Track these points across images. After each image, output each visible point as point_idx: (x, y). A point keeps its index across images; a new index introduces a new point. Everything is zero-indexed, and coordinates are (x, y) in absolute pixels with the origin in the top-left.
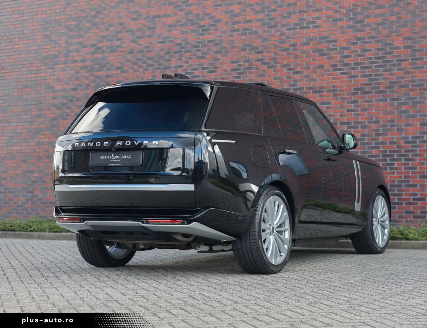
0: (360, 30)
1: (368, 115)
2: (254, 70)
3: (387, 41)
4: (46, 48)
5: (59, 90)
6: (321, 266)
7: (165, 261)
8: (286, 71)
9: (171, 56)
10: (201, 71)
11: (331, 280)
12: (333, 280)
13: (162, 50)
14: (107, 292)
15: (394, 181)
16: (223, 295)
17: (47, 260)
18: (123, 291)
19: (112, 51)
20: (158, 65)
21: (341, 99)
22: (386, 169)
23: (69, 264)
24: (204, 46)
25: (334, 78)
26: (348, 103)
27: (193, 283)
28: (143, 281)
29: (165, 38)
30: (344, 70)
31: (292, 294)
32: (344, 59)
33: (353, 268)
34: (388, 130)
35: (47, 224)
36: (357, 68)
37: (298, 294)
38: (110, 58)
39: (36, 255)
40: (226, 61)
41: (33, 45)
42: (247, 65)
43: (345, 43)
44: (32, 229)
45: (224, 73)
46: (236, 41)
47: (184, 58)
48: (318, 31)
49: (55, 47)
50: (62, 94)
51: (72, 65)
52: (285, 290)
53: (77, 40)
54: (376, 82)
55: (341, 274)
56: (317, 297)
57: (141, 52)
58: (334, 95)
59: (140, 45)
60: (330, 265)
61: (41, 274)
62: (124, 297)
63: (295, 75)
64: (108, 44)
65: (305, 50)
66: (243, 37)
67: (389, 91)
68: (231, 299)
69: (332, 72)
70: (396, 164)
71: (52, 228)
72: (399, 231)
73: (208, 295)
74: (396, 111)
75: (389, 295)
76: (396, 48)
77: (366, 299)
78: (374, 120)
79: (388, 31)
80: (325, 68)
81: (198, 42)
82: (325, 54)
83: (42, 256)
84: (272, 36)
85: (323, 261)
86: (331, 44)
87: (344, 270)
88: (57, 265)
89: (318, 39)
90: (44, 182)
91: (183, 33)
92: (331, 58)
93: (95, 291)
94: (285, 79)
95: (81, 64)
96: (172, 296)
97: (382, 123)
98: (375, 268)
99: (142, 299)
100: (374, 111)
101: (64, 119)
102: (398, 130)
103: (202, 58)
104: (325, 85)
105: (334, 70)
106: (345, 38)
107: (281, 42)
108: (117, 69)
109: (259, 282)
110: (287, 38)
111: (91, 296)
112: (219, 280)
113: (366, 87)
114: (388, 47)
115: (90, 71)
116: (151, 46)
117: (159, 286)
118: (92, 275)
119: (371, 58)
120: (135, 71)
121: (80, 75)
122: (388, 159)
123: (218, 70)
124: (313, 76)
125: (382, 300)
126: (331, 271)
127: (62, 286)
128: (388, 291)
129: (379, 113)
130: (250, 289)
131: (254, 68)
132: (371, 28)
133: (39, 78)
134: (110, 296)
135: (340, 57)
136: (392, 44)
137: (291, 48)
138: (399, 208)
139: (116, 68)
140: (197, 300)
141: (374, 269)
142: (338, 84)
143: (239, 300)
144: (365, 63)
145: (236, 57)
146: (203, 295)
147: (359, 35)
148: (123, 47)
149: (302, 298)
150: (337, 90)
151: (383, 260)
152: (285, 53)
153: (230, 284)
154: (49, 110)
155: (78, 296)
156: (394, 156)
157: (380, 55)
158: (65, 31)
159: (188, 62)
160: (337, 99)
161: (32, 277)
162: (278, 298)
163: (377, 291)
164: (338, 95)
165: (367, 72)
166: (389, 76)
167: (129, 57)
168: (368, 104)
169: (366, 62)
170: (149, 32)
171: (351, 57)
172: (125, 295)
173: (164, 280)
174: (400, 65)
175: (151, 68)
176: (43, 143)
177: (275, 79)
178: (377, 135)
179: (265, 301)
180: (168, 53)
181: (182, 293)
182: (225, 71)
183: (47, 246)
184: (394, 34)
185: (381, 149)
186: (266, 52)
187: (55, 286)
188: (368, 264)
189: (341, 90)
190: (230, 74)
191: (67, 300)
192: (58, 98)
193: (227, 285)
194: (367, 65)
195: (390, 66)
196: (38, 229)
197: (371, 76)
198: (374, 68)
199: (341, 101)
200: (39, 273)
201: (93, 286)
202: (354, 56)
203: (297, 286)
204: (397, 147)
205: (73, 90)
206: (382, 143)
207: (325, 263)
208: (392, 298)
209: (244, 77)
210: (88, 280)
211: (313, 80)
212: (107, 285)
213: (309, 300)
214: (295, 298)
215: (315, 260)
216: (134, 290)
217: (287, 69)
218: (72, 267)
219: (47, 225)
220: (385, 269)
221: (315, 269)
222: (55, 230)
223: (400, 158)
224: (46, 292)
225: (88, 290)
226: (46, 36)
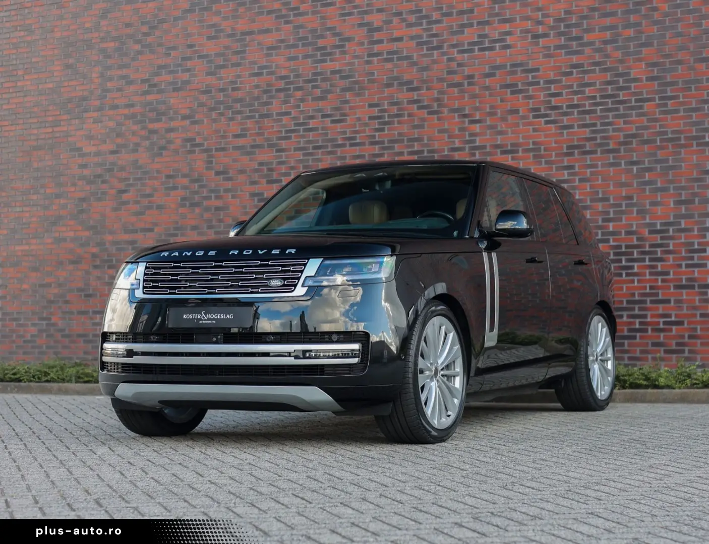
0: (577, 52)
1: (590, 188)
2: (406, 118)
3: (620, 69)
4: (68, 86)
5: (91, 153)
6: (518, 430)
7: (266, 425)
8: (457, 120)
9: (272, 97)
10: (320, 120)
11: (535, 450)
12: (539, 450)
13: (257, 87)
14: (173, 472)
15: (633, 295)
16: (362, 474)
17: (75, 424)
18: (200, 471)
19: (175, 90)
20: (250, 111)
21: (546, 162)
22: (621, 275)
23: (110, 431)
24: (324, 80)
25: (535, 130)
26: (557, 169)
27: (312, 457)
28: (232, 454)
29: (261, 68)
30: (551, 117)
31: (474, 472)
32: (550, 99)
33: (570, 432)
34: (622, 212)
35: (72, 369)
36: (572, 113)
37: (483, 472)
38: (172, 101)
39: (56, 418)
40: (361, 104)
41: (47, 81)
42: (395, 110)
43: (552, 73)
44: (49, 378)
45: (357, 123)
46: (375, 72)
47: (292, 100)
48: (508, 54)
49: (83, 84)
50: (96, 159)
51: (111, 112)
52: (463, 466)
53: (120, 72)
54: (602, 135)
55: (552, 441)
56: (514, 475)
57: (223, 90)
58: (535, 157)
59: (221, 79)
60: (532, 428)
61: (66, 446)
62: (201, 479)
63: (472, 126)
64: (170, 78)
65: (487, 84)
66: (388, 66)
67: (624, 149)
68: (375, 480)
69: (531, 119)
70: (636, 267)
71: (82, 376)
72: (643, 374)
73: (337, 474)
74: (635, 182)
75: (630, 471)
76: (635, 80)
77: (595, 478)
78: (600, 196)
79: (622, 53)
80: (521, 114)
81: (315, 74)
82: (520, 91)
83: (66, 419)
84: (434, 62)
85: (522, 422)
86: (530, 76)
87: (556, 435)
88: (91, 432)
89: (508, 67)
90: (67, 302)
91: (290, 59)
92: (530, 97)
93: (153, 470)
94: (457, 132)
95: (126, 111)
96: (280, 476)
97: (613, 201)
98: (606, 433)
99: (231, 482)
100: (600, 182)
101: (99, 199)
102: (638, 212)
103: (322, 98)
104: (521, 140)
105: (535, 117)
106: (552, 64)
107: (449, 73)
108: (184, 118)
109: (419, 454)
110: (459, 65)
111: (148, 479)
112: (355, 453)
113: (588, 144)
114: (621, 80)
115: (141, 122)
116: (238, 80)
117: (258, 462)
118: (149, 447)
119: (594, 98)
120: (215, 121)
121: (123, 128)
122: (623, 258)
123: (348, 118)
124: (501, 126)
125: (621, 479)
126: (535, 437)
127: (99, 463)
128: (630, 466)
129: (608, 185)
130: (406, 465)
131: (406, 115)
132: (593, 49)
133: (58, 135)
134: (178, 478)
135: (545, 96)
136: (628, 74)
137: (466, 82)
138: (641, 337)
139: (182, 117)
140: (321, 482)
141: (604, 433)
142: (543, 139)
143: (388, 481)
144: (584, 105)
145: (376, 97)
146: (330, 475)
147: (575, 59)
148: (194, 83)
149: (491, 477)
150: (540, 148)
151: (619, 420)
152: (456, 90)
153: (372, 458)
154: (74, 185)
155: (126, 477)
156: (632, 253)
157: (610, 92)
158: (99, 57)
159: (299, 106)
160: (540, 163)
161: (50, 451)
162: (451, 478)
163: (611, 466)
164: (541, 157)
165: (588, 119)
166: (625, 126)
167: (204, 98)
168: (591, 172)
169: (587, 103)
170: (235, 59)
171: (562, 96)
172: (203, 477)
173: (264, 453)
174: (641, 107)
175: (239, 116)
176: (64, 240)
177: (440, 131)
178: (604, 220)
179: (432, 482)
180: (266, 92)
181: (296, 472)
182: (359, 119)
183: (73, 405)
184: (631, 57)
185: (612, 243)
186: (425, 88)
187: (88, 464)
188: (593, 425)
189: (545, 150)
190: (366, 125)
191: (108, 485)
192: (89, 166)
193: (367, 459)
194: (587, 108)
195: (625, 109)
196: (58, 378)
197: (594, 125)
198: (599, 113)
199: (547, 166)
200: (61, 444)
201: (150, 463)
202: (567, 94)
203: (482, 460)
204: (638, 239)
205: (113, 152)
206: (613, 233)
207: (524, 424)
208: (637, 476)
209: (389, 129)
210: (142, 454)
211: (500, 133)
212: (174, 461)
213: (502, 480)
214: (478, 477)
215: (508, 420)
216: (217, 469)
217: (459, 115)
218: (115, 435)
219: (73, 371)
220: (622, 433)
221: (509, 434)
222: (86, 379)
223: (643, 256)
224: (73, 473)
225: (142, 469)
226: (68, 66)
